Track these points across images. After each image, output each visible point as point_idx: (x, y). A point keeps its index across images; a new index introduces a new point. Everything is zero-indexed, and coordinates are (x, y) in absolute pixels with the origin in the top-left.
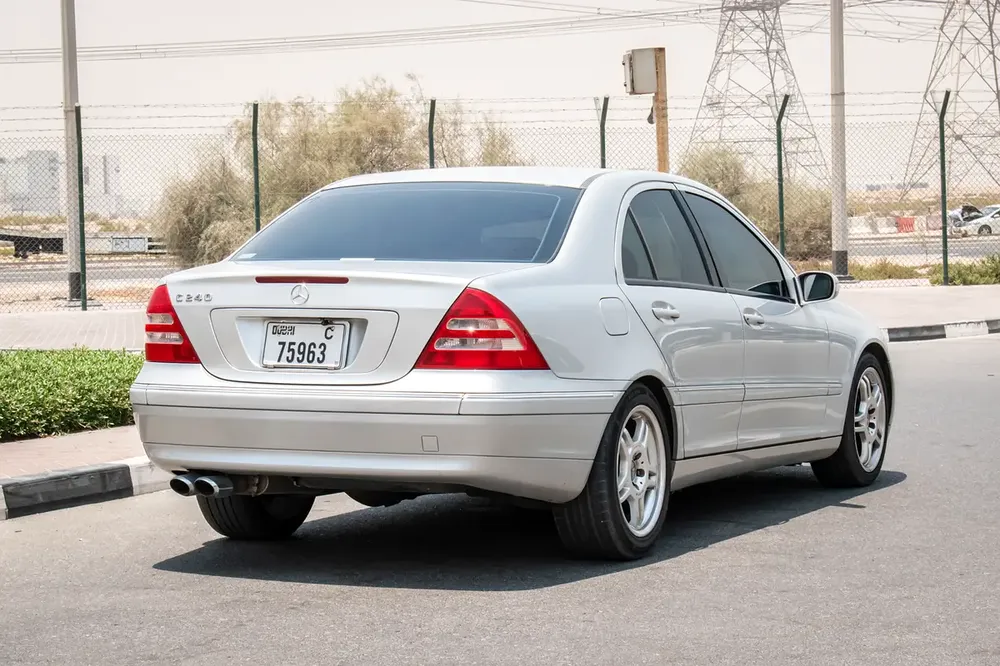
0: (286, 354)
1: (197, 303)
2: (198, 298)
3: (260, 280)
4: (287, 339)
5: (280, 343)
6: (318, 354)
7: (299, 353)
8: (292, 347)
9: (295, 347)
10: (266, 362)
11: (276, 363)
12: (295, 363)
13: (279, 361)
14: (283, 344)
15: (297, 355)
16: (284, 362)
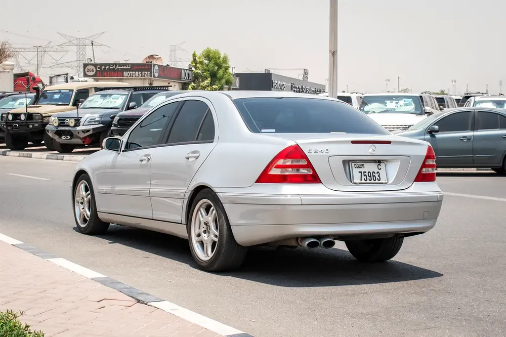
0: (363, 177)
1: (321, 154)
2: (321, 152)
3: (353, 142)
4: (362, 170)
5: (359, 172)
6: (377, 177)
7: (369, 177)
8: (365, 174)
9: (366, 174)
10: (355, 181)
11: (360, 182)
12: (368, 181)
13: (361, 180)
14: (361, 172)
15: (368, 177)
16: (363, 181)
